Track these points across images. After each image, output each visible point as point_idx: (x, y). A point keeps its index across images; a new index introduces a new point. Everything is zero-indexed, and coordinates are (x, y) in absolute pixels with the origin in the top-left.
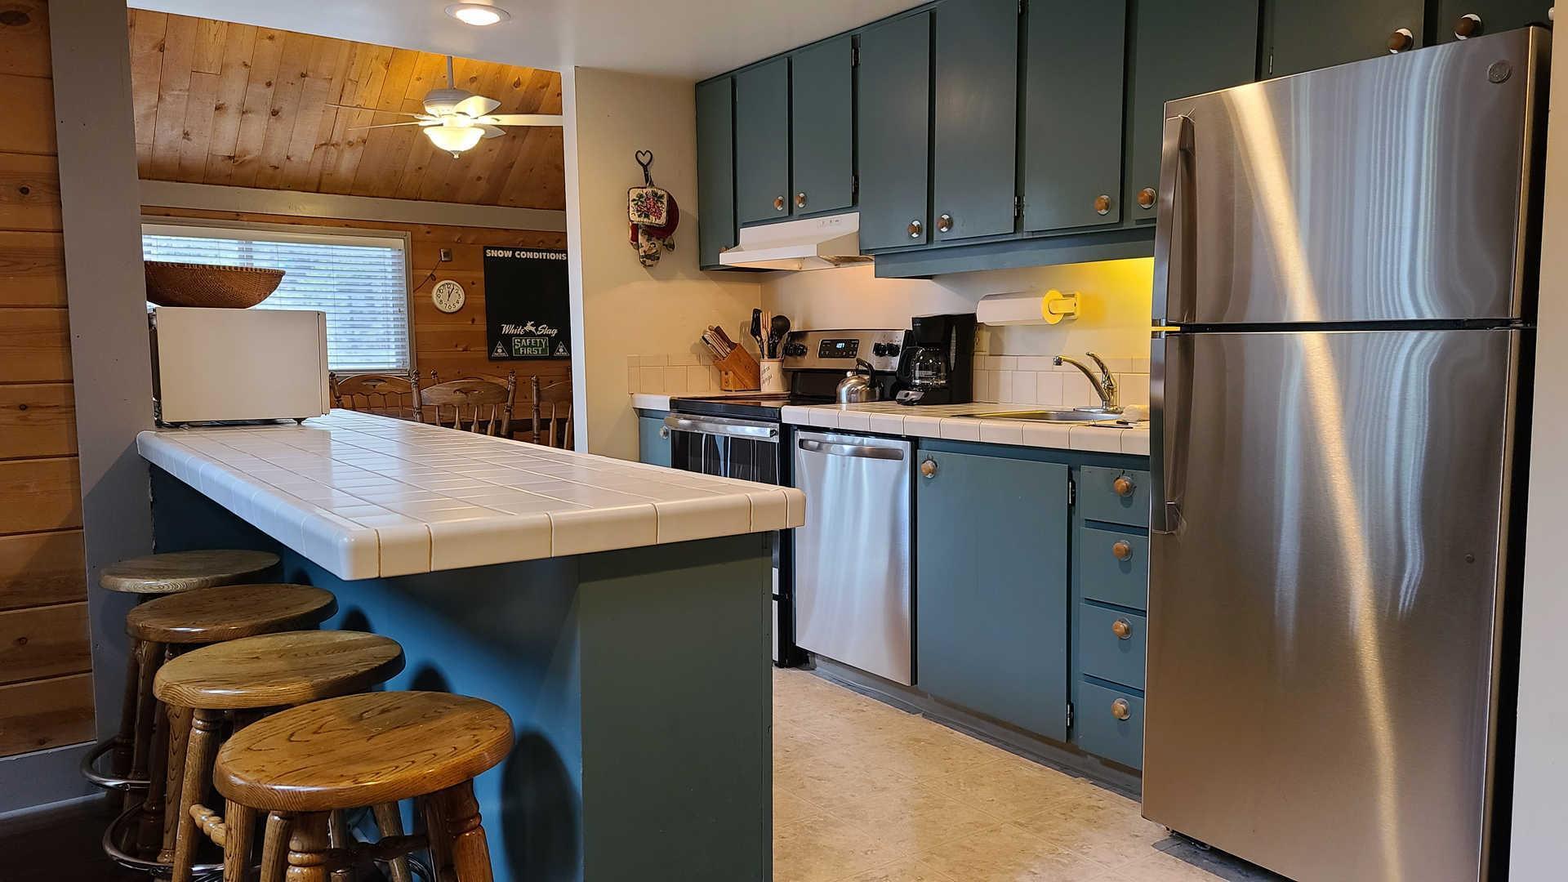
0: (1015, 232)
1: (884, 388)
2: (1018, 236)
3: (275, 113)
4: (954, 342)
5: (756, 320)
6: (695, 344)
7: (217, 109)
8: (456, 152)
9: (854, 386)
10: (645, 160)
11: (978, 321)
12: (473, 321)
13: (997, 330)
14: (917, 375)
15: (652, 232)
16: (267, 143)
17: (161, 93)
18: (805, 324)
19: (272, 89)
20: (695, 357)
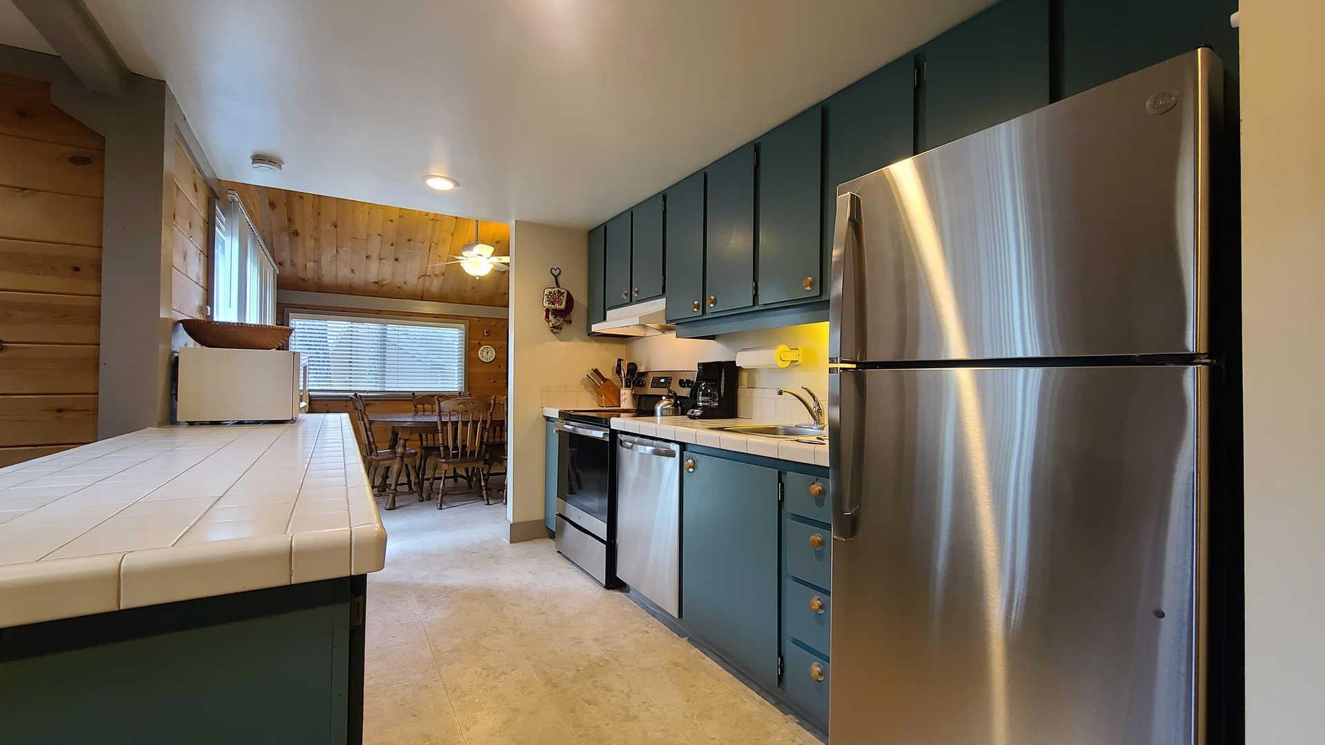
0: (754, 305)
1: (682, 407)
2: (757, 310)
3: (396, 260)
4: (723, 378)
5: (619, 365)
6: (583, 379)
7: (367, 257)
8: (478, 276)
9: (665, 405)
10: (556, 273)
11: (737, 365)
12: (499, 367)
13: (752, 371)
14: (700, 400)
15: (557, 313)
16: (393, 275)
17: (338, 249)
18: (647, 368)
19: (394, 247)
20: (583, 387)
